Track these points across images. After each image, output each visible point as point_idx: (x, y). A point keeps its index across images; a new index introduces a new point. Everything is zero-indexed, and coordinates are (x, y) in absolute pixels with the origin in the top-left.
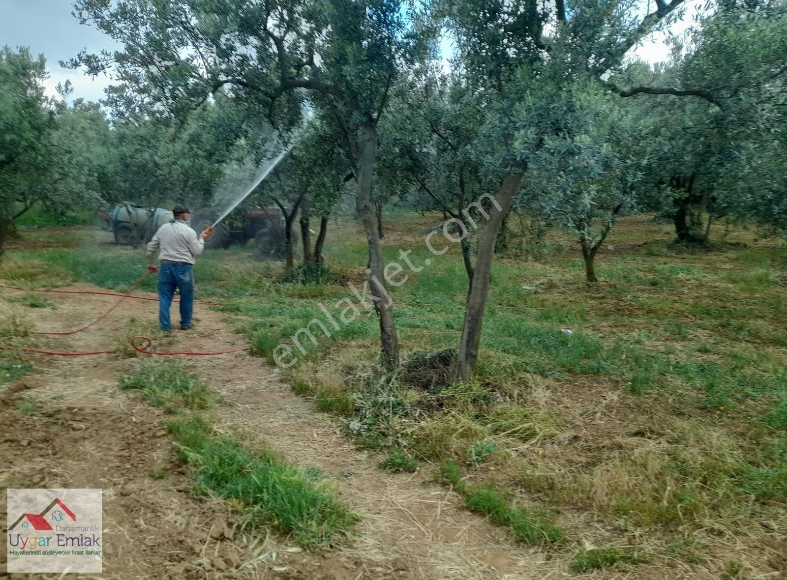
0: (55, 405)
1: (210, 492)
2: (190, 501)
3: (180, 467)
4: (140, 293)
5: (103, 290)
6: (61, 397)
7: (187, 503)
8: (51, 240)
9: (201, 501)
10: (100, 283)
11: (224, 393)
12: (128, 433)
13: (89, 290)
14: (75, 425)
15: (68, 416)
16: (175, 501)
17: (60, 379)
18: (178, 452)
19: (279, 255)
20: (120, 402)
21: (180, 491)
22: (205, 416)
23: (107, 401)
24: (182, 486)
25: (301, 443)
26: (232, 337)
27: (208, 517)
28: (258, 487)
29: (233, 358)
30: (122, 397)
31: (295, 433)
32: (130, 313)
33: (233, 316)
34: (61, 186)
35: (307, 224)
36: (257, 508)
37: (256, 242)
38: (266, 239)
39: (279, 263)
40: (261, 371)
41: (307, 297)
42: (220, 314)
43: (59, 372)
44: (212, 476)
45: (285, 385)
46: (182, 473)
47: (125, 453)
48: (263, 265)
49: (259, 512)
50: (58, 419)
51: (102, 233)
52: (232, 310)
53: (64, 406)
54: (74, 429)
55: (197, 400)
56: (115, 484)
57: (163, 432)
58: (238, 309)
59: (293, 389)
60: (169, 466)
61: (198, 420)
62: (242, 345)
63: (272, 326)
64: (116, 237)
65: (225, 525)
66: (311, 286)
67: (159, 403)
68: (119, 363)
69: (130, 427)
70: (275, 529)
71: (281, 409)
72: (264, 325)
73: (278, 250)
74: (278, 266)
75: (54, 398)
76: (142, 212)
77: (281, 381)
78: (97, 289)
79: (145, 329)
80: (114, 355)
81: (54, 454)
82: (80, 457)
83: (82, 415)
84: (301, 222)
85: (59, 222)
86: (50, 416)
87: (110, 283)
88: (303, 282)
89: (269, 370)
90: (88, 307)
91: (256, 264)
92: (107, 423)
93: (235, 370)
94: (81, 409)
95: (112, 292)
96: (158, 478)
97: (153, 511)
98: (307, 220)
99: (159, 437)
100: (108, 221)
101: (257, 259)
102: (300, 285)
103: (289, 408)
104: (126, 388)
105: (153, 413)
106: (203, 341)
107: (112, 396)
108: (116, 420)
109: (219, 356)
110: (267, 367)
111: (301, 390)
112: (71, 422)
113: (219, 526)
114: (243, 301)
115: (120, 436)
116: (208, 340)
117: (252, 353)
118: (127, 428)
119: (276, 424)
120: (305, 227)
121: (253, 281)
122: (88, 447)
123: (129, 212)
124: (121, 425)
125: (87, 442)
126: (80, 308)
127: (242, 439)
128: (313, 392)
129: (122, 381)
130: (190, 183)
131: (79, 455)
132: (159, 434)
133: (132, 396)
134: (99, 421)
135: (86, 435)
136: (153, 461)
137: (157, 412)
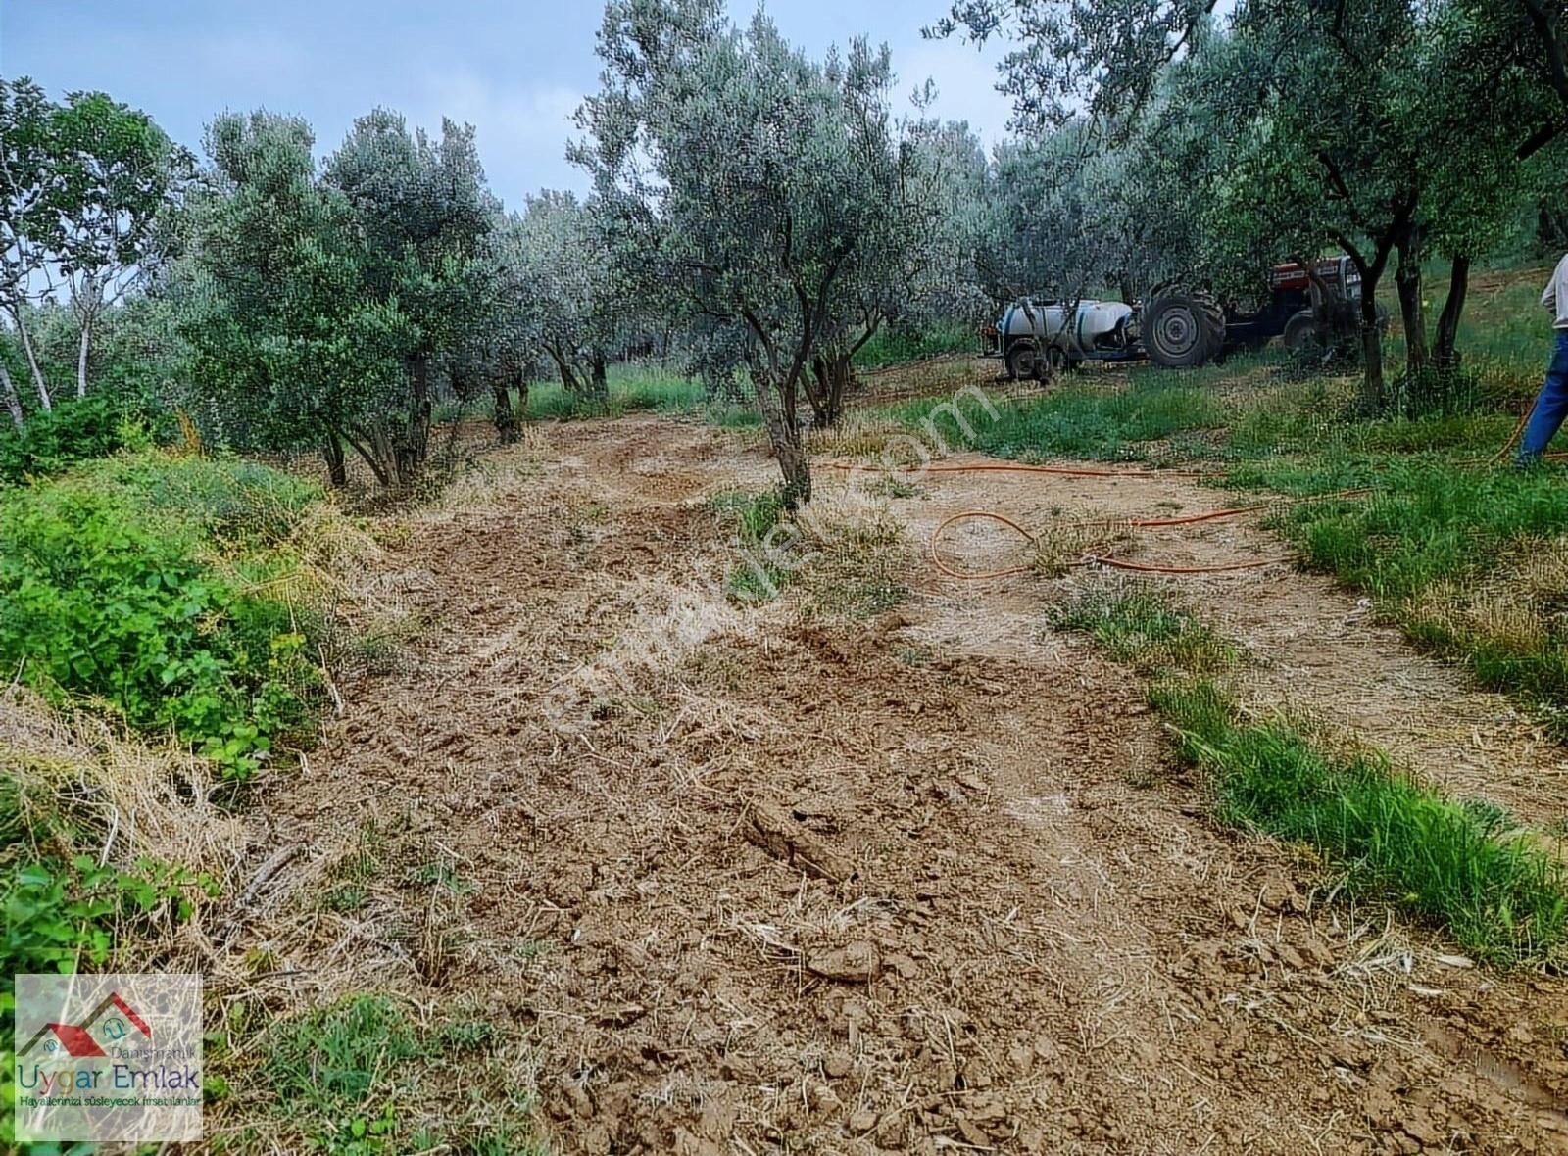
0: (949, 654)
1: (1249, 823)
2: (1209, 833)
3: (1179, 772)
4: (1062, 463)
5: (999, 462)
6: (957, 640)
7: (1205, 837)
8: (904, 386)
9: (1232, 836)
10: (992, 450)
11: (1251, 644)
12: (1075, 706)
13: (974, 463)
14: (988, 686)
15: (974, 671)
16: (1182, 828)
17: (951, 612)
18: (1176, 743)
19: (1345, 361)
20: (1055, 652)
21: (1188, 815)
22: (1219, 685)
23: (1032, 650)
24: (1192, 805)
25: (1444, 752)
26: (1252, 538)
27: (1255, 868)
28: (1358, 824)
29: (1260, 576)
30: (1055, 644)
31: (1425, 731)
32: (1050, 499)
33: (1249, 496)
34: (918, 284)
35: (1414, 282)
36: (1359, 863)
37: (1287, 341)
38: (1310, 331)
39: (1343, 380)
40: (1326, 604)
41: (1421, 447)
42: (1221, 492)
43: (947, 601)
44: (1250, 794)
45: (1389, 632)
46: (1185, 784)
47: (1077, 738)
48: (1306, 387)
49: (1363, 873)
50: (958, 674)
51: (984, 363)
52: (1248, 485)
53: (964, 655)
54: (986, 692)
55: (1199, 652)
56: (1067, 788)
57: (1139, 708)
58: (1260, 481)
59: (1409, 640)
60: (1160, 769)
61: (1208, 691)
62: (1275, 553)
63: (1342, 512)
64: (1009, 366)
65: (1291, 887)
66: (1430, 423)
67: (1126, 657)
68: (1044, 586)
69: (1078, 695)
70: (1405, 912)
71: (1384, 679)
72: (1322, 510)
73: (1341, 352)
74: (1344, 386)
75: (947, 642)
76: (1054, 312)
77: (1377, 623)
78: (986, 461)
79: (1079, 527)
80: (1034, 572)
81: (963, 729)
82: (1002, 738)
83: (996, 670)
84: (1399, 278)
85: (914, 354)
86: (945, 669)
87: (1008, 449)
88: (1411, 414)
89: (1344, 602)
90: (976, 491)
91: (1291, 386)
92: (1038, 685)
93: (1266, 600)
94: (992, 661)
95: (1013, 464)
96: (1142, 787)
97: (1142, 842)
98: (1414, 270)
99: (1133, 715)
100: (993, 338)
101: (1291, 377)
102: (1401, 421)
103: (1403, 679)
104: (1059, 629)
105: (1116, 672)
106: (1192, 547)
107: (1040, 641)
108: (1053, 683)
109: (1230, 574)
110: (1340, 596)
111: (1428, 643)
112: (979, 680)
113: (1277, 886)
114: (1269, 464)
115: (1063, 709)
116: (1202, 544)
117: (1301, 568)
118: (1072, 696)
119: (1376, 709)
120: (1408, 290)
121: (1288, 422)
122: (1013, 722)
123: (1030, 316)
124: (1060, 690)
125: (1009, 715)
126: (965, 495)
127: (1303, 732)
128: (1460, 647)
129: (1053, 614)
130: (1147, 233)
131: (1000, 735)
132: (1132, 709)
133: (1073, 642)
134: (1025, 680)
135: (1007, 702)
136: (1128, 759)
137: (1123, 672)
